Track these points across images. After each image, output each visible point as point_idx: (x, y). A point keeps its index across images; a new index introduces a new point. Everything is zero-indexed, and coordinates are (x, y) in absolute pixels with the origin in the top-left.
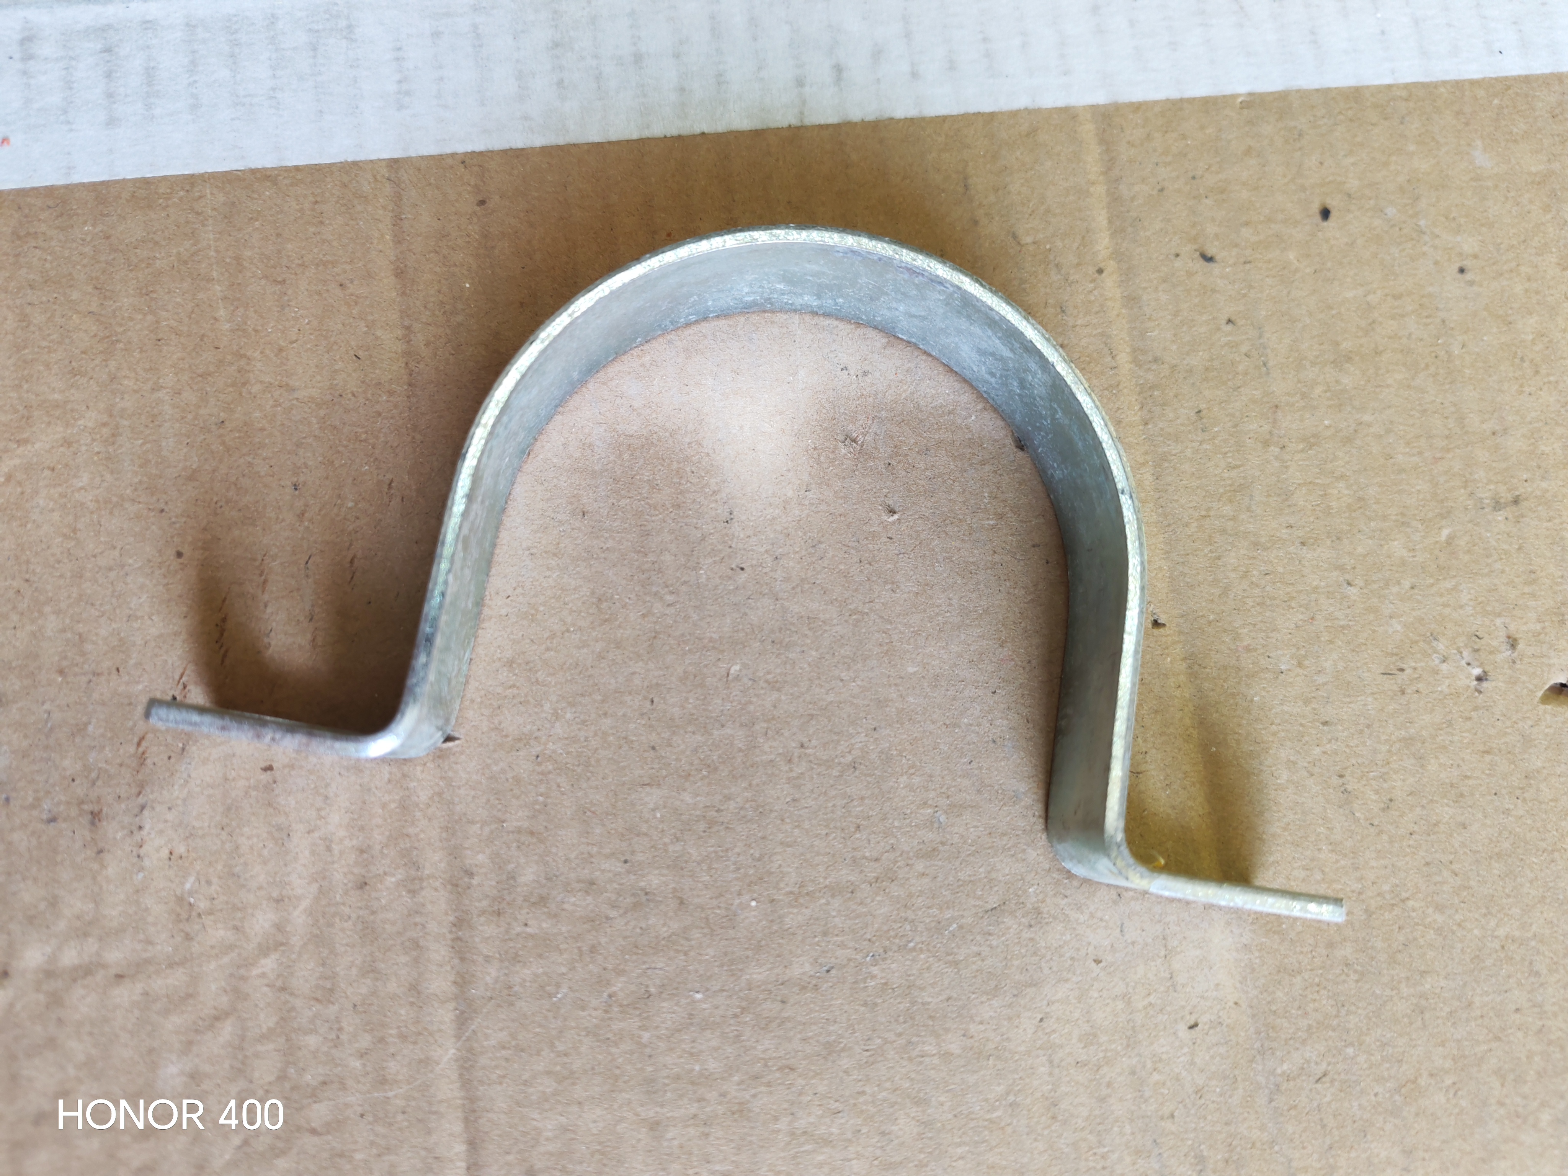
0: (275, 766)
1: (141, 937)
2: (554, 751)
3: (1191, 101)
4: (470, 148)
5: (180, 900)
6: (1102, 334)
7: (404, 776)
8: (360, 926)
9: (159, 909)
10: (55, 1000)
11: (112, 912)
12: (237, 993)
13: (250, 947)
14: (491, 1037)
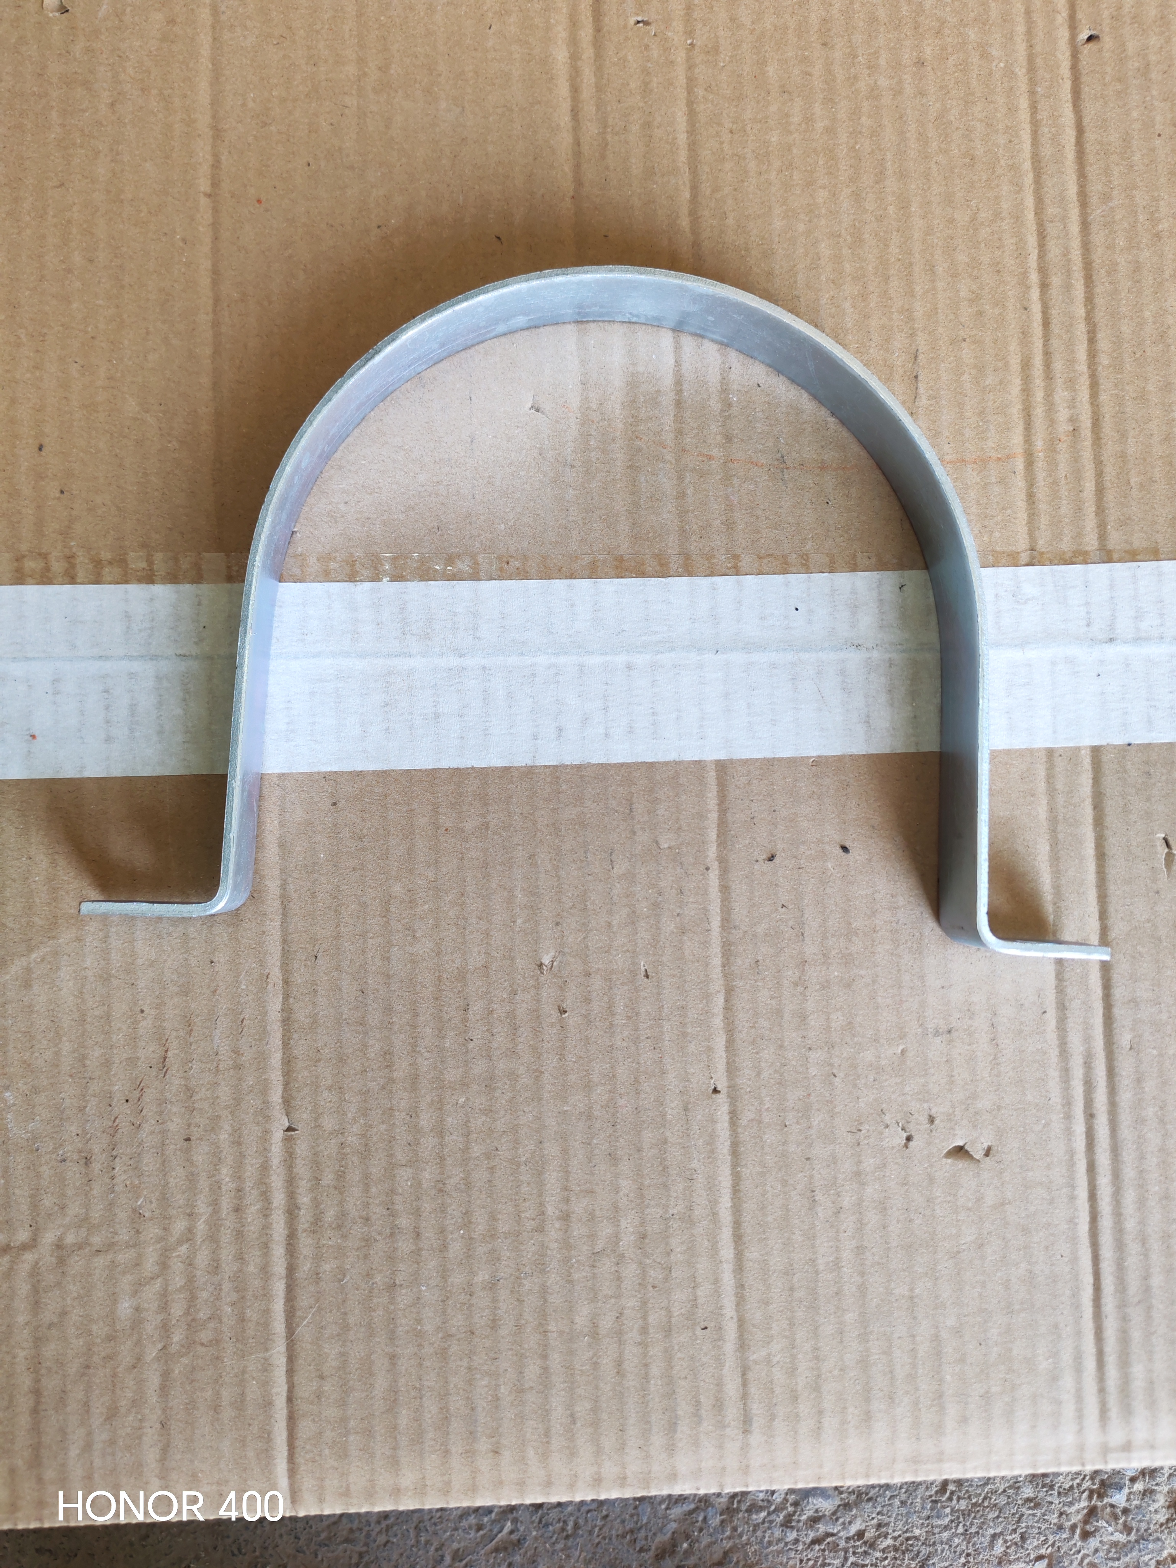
0: (192, 1138)
1: (112, 1230)
2: (352, 1142)
3: (780, 760)
5: (134, 1210)
6: (703, 909)
7: (265, 1149)
8: (234, 1233)
9: (122, 1215)
10: (61, 1261)
11: (96, 1215)
12: (164, 1265)
13: (172, 1240)
14: (304, 1300)
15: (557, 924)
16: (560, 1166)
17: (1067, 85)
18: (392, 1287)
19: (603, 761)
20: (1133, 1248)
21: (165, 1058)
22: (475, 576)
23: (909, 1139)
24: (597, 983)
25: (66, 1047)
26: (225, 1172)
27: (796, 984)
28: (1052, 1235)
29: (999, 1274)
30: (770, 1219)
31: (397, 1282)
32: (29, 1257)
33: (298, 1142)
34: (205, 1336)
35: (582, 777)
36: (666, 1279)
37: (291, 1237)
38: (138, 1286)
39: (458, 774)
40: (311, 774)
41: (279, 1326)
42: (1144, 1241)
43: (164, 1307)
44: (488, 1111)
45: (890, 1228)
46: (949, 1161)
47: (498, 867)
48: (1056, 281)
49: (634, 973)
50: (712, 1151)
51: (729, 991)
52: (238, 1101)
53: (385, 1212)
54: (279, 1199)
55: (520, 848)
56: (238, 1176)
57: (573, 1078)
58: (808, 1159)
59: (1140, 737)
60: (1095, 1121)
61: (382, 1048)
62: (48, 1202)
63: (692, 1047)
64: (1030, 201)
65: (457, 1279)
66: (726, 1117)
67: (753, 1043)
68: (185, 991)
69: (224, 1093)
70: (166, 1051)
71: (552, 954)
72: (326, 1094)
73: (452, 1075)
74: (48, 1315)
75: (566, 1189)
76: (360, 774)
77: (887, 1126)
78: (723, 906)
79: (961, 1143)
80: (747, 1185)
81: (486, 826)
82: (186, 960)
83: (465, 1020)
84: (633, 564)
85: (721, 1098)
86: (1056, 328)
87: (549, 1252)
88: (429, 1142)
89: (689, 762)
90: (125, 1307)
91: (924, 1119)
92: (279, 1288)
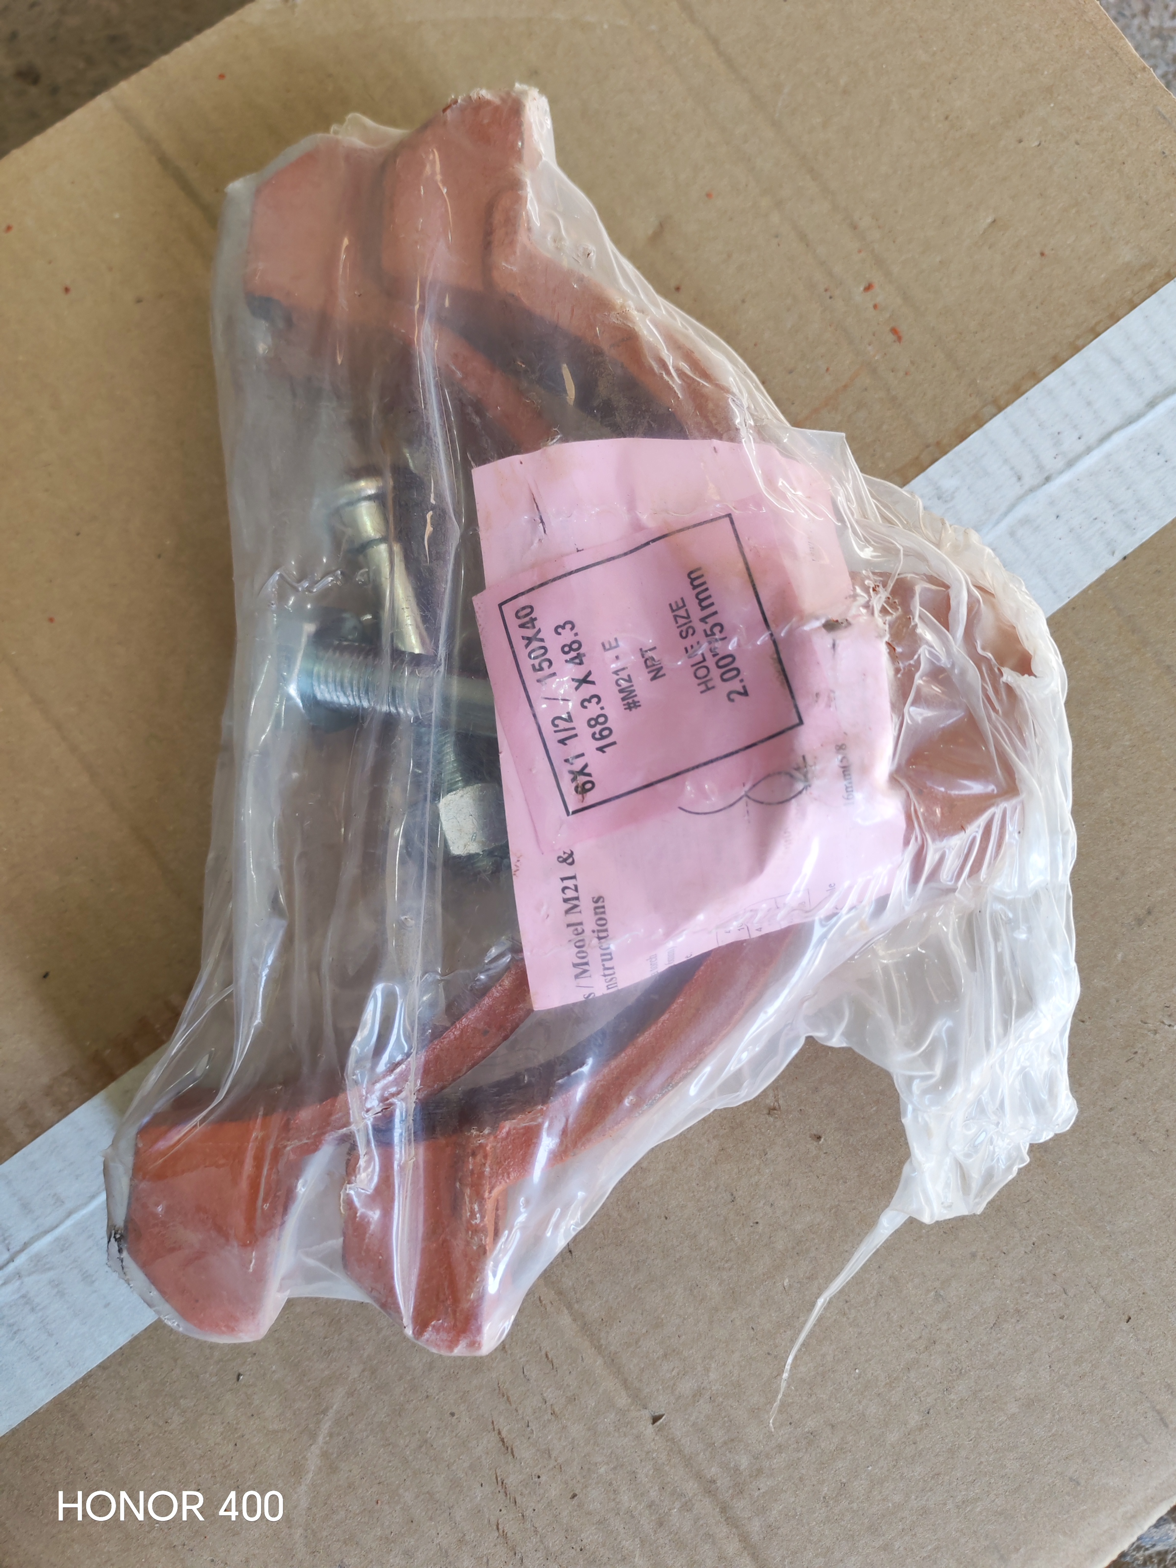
18: (842, 1487)
21: (502, 1440)
25: (408, 1497)
26: (627, 1499)
33: (671, 1424)
37: (725, 1511)
52: (593, 1429)
54: (690, 1487)
56: (641, 1494)
69: (577, 1431)
72: (665, 1365)
83: (739, 1210)
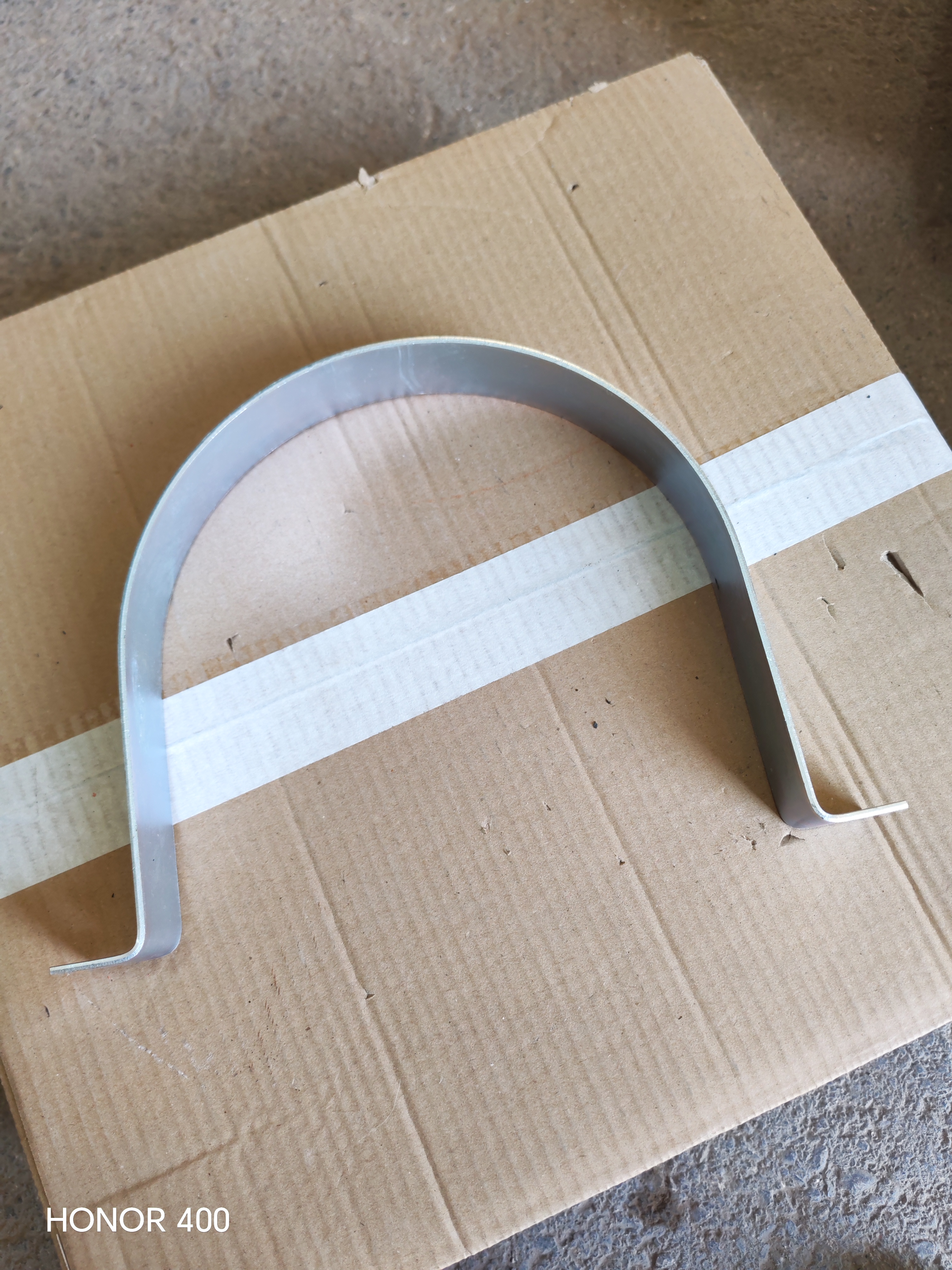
0: (310, 1027)
1: (282, 1108)
2: (410, 988)
3: (573, 647)
4: (308, 764)
5: (292, 1089)
6: (566, 754)
7: (358, 1015)
8: (360, 1078)
9: (285, 1095)
10: (258, 1142)
11: (269, 1102)
12: (323, 1118)
13: (323, 1099)
14: (421, 1104)
15: (482, 800)
16: (546, 950)
17: (572, 217)
18: (472, 1072)
19: (469, 691)
20: (927, 855)
21: (275, 982)
22: (351, 617)
23: (754, 844)
24: (521, 826)
25: (212, 1000)
26: (339, 1041)
27: (642, 777)
28: (871, 867)
29: (850, 906)
30: (690, 930)
31: (474, 1068)
32: (236, 1148)
33: (377, 1002)
34: (367, 1154)
35: (460, 706)
36: (642, 996)
37: (396, 1066)
38: (312, 1138)
39: (386, 734)
40: (298, 771)
41: (411, 1129)
42: (931, 848)
43: (334, 1146)
44: (486, 934)
45: (768, 905)
46: (785, 847)
47: (432, 780)
48: (613, 321)
49: (541, 811)
50: (635, 902)
51: (603, 798)
52: (330, 991)
53: (449, 1025)
54: (379, 1044)
55: (440, 763)
56: (348, 1040)
57: (530, 891)
58: (697, 882)
59: (780, 547)
60: (864, 785)
61: (406, 921)
62: (236, 1106)
63: (595, 842)
64: (579, 285)
65: (511, 1050)
66: (635, 876)
67: (632, 823)
68: (272, 935)
69: (320, 989)
70: (274, 977)
71: (486, 819)
72: (383, 964)
73: (455, 920)
74: (262, 1182)
75: (555, 963)
76: (327, 759)
77: (737, 841)
78: (577, 748)
79: (788, 834)
80: (666, 914)
81: (415, 758)
82: (265, 915)
83: (449, 882)
84: (439, 572)
85: (627, 865)
86: (624, 346)
87: (562, 1009)
88: (458, 969)
89: (520, 671)
90: (309, 1156)
91: (757, 827)
92: (401, 1102)
